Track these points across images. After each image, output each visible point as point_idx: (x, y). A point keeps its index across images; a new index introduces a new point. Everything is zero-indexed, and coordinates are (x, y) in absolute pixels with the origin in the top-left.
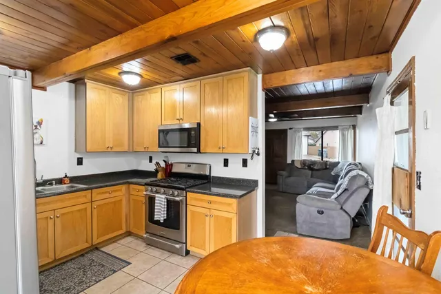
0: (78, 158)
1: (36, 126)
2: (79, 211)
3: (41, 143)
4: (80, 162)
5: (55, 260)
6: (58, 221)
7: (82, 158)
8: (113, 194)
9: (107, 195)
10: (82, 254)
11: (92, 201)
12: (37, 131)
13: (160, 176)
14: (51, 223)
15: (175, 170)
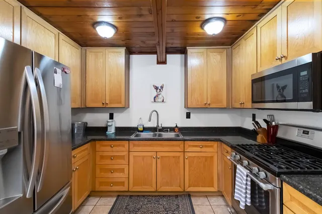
0: (187, 113)
1: (160, 89)
2: (174, 157)
3: (163, 101)
4: (188, 116)
5: (156, 192)
6: (159, 161)
7: (190, 113)
8: (204, 149)
9: (198, 149)
10: (177, 195)
11: (184, 152)
12: (161, 93)
13: (260, 139)
14: (154, 161)
15: (280, 134)
